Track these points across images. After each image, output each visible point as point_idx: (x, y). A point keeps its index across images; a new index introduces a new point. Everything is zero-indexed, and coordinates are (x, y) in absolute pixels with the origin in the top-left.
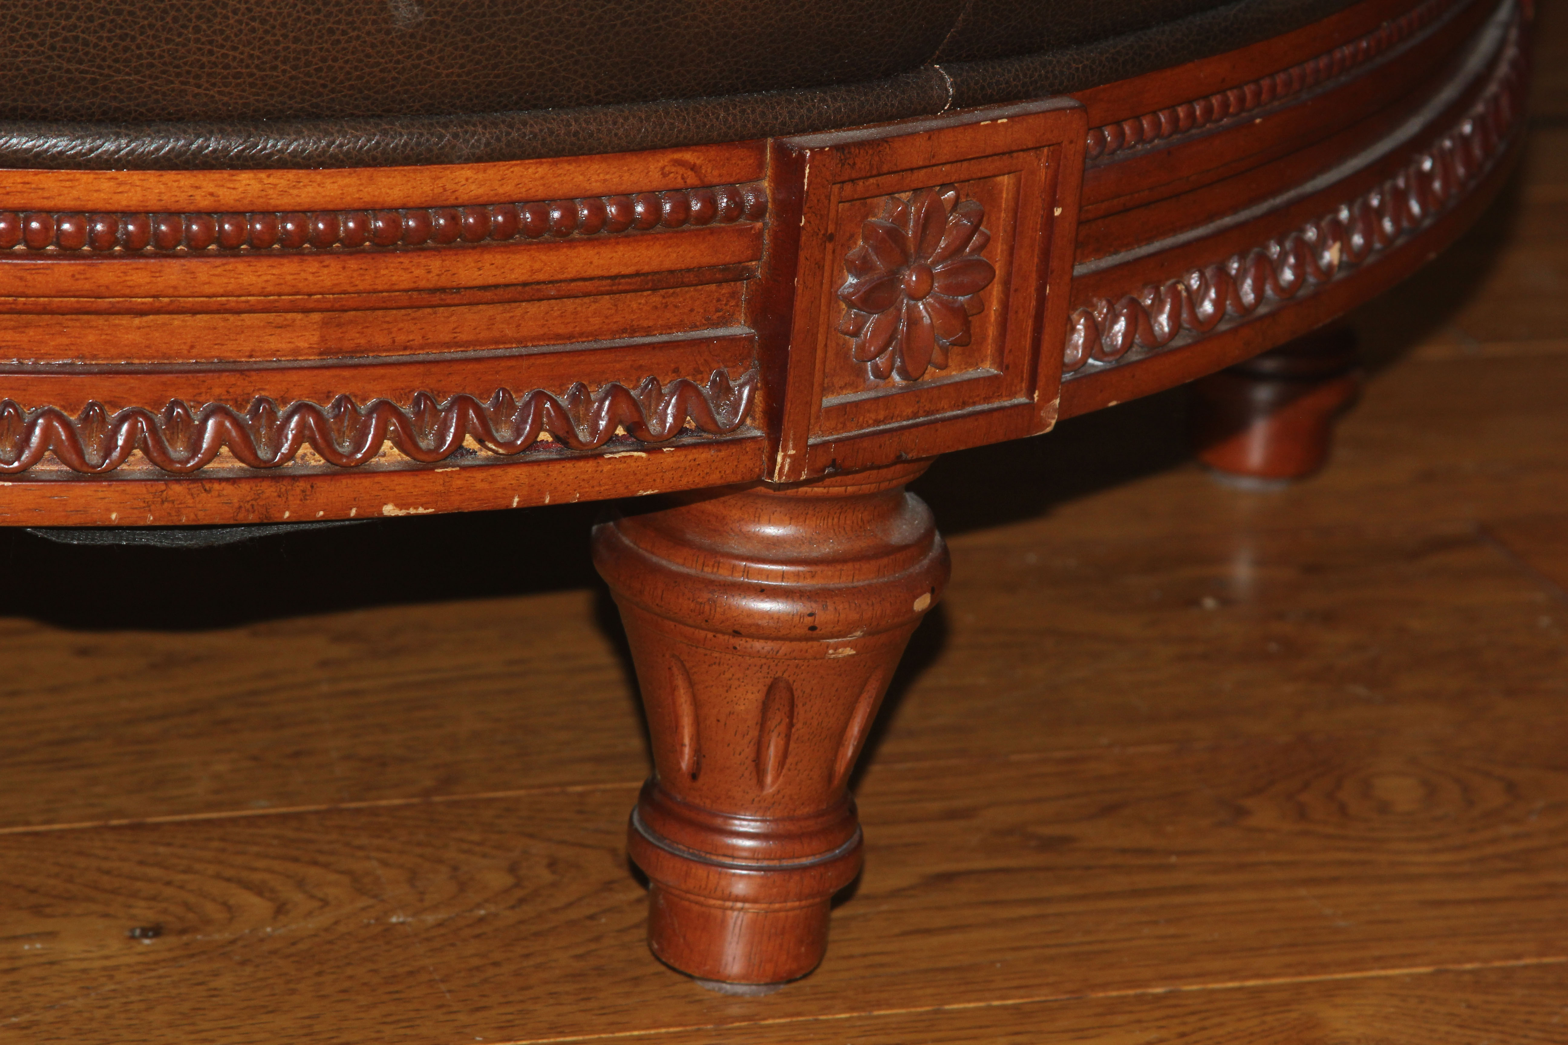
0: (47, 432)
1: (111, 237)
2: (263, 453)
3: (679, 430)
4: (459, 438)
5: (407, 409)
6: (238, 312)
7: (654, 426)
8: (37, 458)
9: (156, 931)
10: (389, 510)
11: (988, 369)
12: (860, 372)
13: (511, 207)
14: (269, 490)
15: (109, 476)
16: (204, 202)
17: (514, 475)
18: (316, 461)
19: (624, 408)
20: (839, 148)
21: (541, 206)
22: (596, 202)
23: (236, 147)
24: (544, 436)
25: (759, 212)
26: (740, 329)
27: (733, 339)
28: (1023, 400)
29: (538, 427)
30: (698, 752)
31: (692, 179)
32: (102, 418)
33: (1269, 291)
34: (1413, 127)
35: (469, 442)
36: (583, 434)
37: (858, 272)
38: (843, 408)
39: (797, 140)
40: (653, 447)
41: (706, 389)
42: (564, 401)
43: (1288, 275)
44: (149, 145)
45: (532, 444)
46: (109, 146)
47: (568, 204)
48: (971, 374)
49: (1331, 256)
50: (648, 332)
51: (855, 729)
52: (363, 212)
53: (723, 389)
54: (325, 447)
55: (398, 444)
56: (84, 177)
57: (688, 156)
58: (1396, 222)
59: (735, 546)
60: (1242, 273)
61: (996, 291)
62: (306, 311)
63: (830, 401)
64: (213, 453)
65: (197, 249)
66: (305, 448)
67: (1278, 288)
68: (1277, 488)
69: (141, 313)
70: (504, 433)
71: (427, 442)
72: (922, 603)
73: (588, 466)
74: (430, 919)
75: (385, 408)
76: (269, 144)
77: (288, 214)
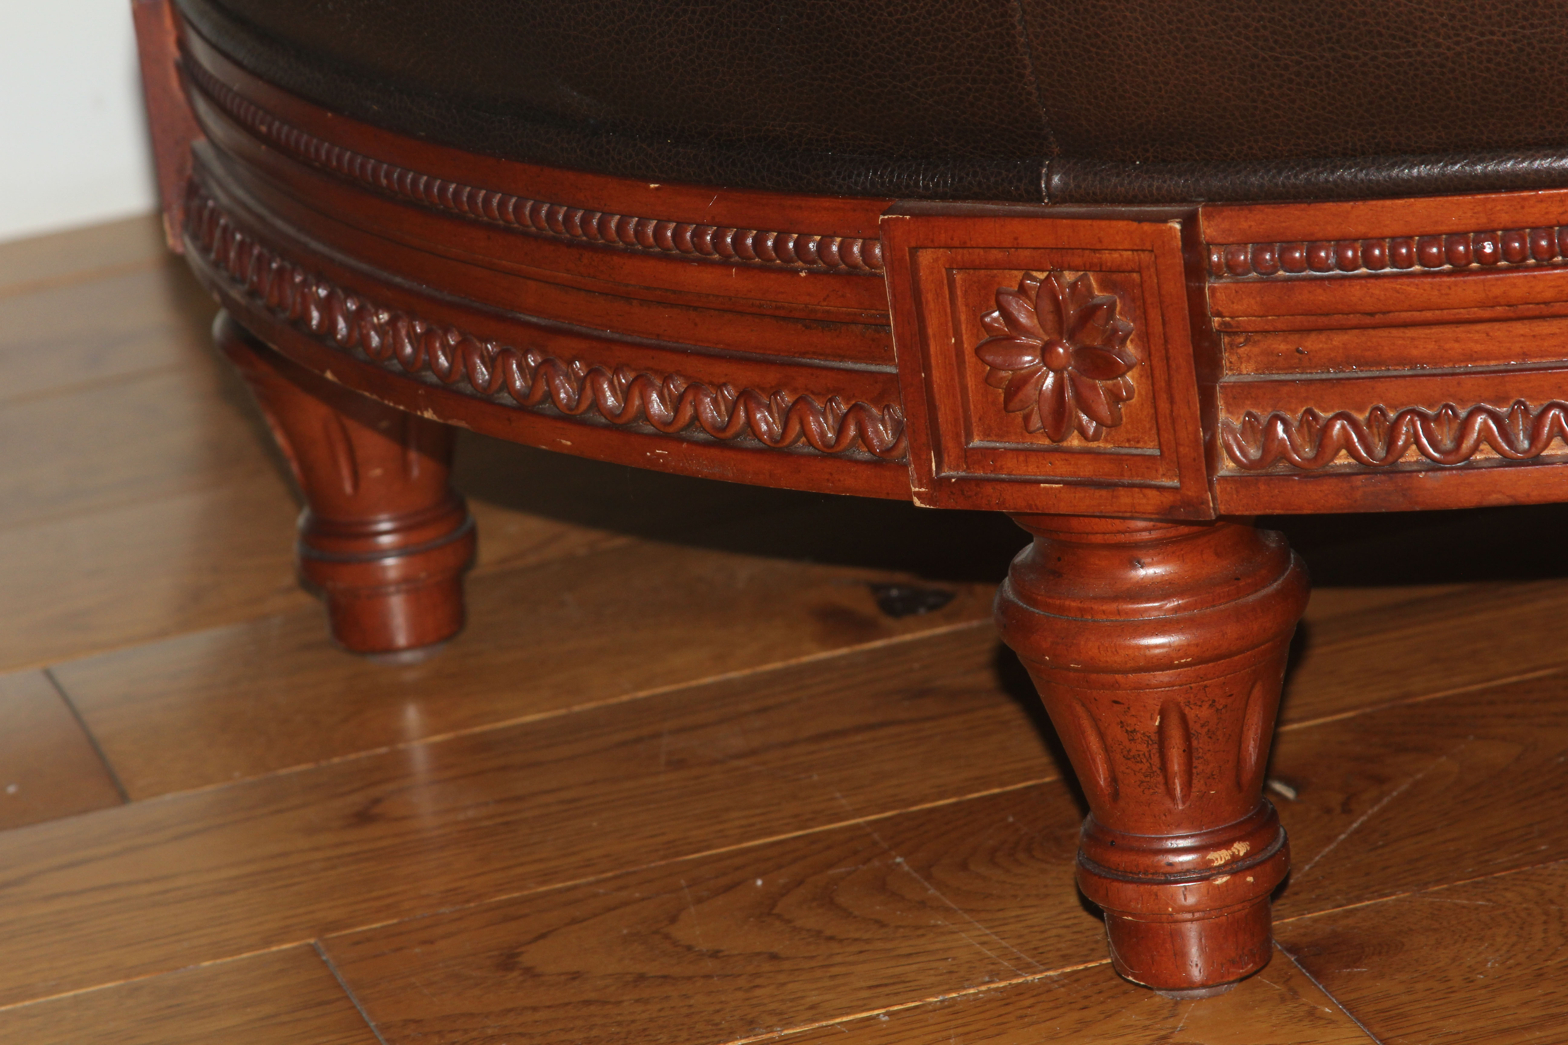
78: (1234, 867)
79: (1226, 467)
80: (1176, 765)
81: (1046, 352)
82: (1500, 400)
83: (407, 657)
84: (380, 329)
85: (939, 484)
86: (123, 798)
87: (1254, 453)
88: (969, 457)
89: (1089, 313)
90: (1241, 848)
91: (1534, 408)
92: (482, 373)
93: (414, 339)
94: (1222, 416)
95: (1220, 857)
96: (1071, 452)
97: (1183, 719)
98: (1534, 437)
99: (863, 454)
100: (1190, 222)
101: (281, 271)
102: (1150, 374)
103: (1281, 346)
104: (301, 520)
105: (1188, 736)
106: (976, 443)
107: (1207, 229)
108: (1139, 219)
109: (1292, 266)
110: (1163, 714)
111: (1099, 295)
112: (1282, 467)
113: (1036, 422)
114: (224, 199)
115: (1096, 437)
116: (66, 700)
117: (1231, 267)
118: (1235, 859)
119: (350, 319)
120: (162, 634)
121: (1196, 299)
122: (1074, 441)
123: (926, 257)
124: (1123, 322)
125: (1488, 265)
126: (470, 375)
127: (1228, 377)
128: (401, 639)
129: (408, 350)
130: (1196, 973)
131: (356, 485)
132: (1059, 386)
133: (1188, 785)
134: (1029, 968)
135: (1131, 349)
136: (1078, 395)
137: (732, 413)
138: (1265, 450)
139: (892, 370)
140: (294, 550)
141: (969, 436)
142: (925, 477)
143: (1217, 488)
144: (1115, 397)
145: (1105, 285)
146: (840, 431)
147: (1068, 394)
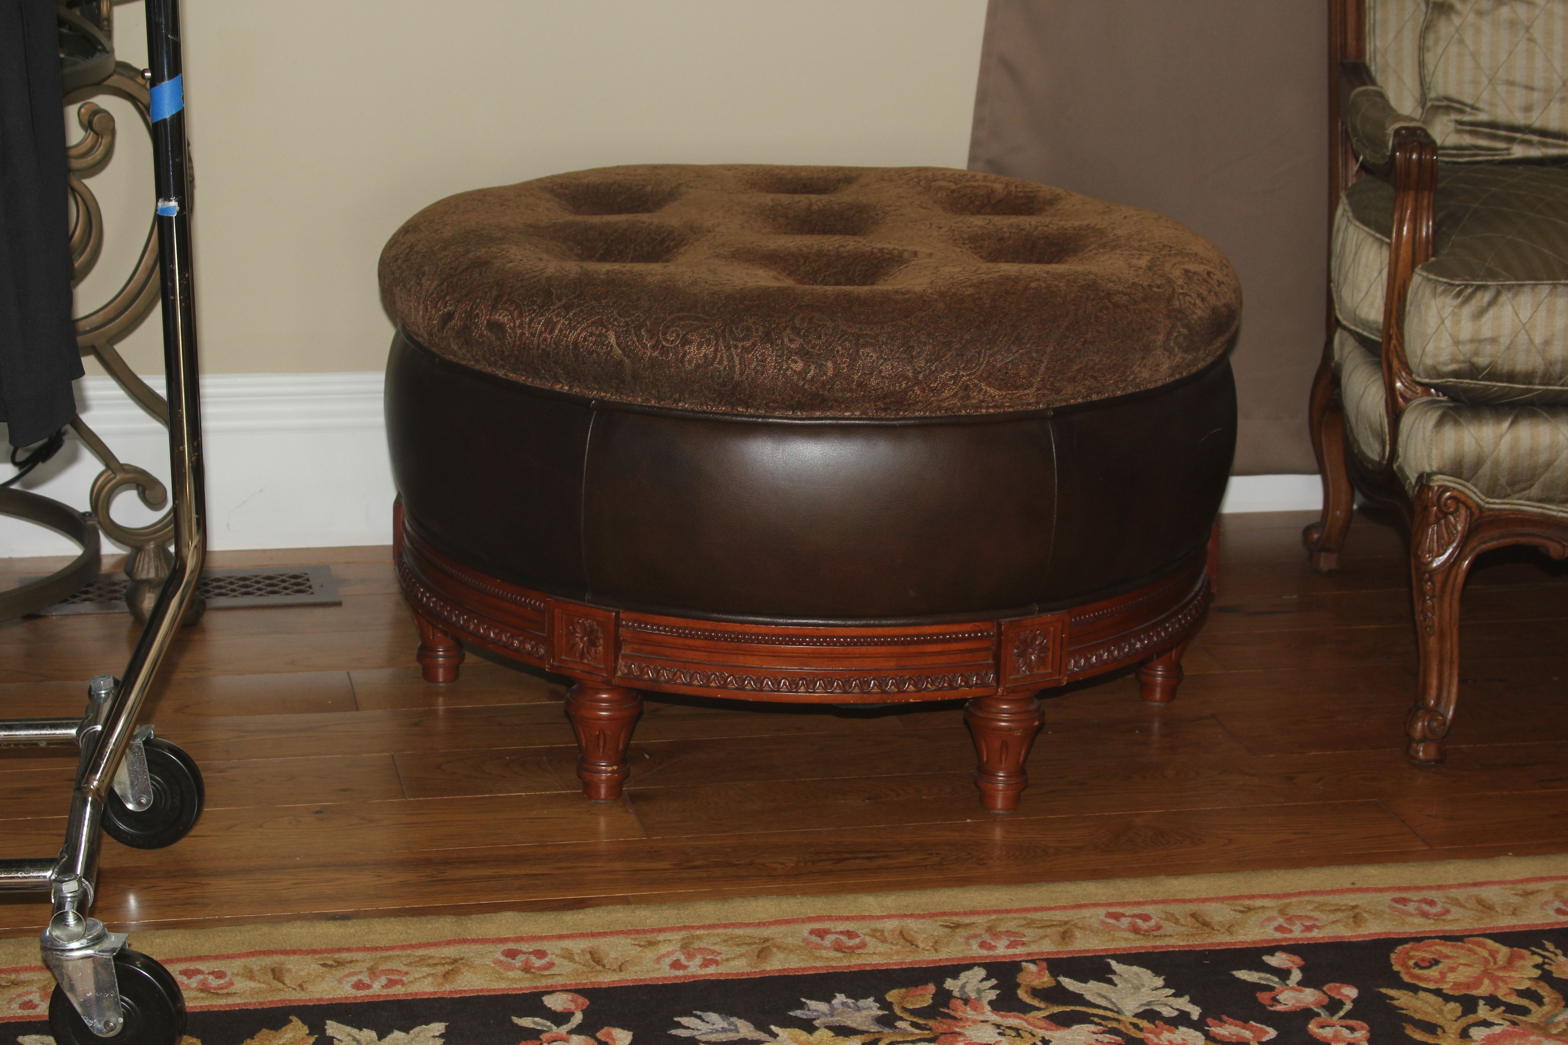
0: (838, 684)
1: (864, 642)
2: (884, 688)
3: (976, 683)
4: (927, 685)
5: (915, 679)
6: (878, 657)
7: (971, 683)
8: (835, 689)
9: (869, 799)
10: (911, 700)
11: (1050, 671)
12: (1019, 671)
13: (938, 635)
14: (885, 696)
15: (851, 693)
16: (870, 634)
17: (939, 693)
18: (896, 690)
19: (964, 679)
20: (1010, 622)
21: (944, 635)
22: (957, 634)
23: (877, 622)
24: (946, 685)
25: (993, 636)
26: (990, 661)
27: (988, 664)
28: (1057, 678)
29: (944, 683)
30: (988, 758)
31: (978, 629)
32: (849, 680)
33: (1121, 654)
34: (1163, 616)
35: (929, 685)
36: (954, 684)
37: (1017, 649)
38: (1014, 679)
39: (1001, 620)
40: (970, 687)
41: (983, 674)
42: (950, 676)
43: (1127, 650)
44: (857, 622)
45: (943, 686)
46: (872, 622)
47: (950, 634)
48: (1046, 671)
49: (1138, 646)
50: (969, 662)
51: (1023, 752)
52: (905, 636)
53: (986, 675)
54: (897, 686)
55: (913, 686)
56: (845, 629)
57: (977, 624)
58: (1157, 638)
59: (994, 710)
60: (1114, 650)
61: (1050, 653)
62: (893, 657)
63: (1012, 677)
64: (873, 688)
65: (869, 644)
66: (893, 687)
67: (1124, 653)
68: (1162, 705)
69: (858, 658)
70: (937, 684)
71: (919, 686)
72: (1036, 723)
73: (955, 691)
74: (932, 797)
75: (910, 679)
76: (884, 622)
77: (889, 637)
78: (613, 772)
79: (619, 674)
80: (601, 744)
81: (582, 638)
82: (685, 668)
83: (441, 685)
84: (433, 602)
85: (552, 666)
86: (357, 709)
87: (626, 671)
88: (562, 661)
89: (592, 631)
90: (615, 768)
91: (692, 672)
92: (454, 619)
93: (440, 606)
94: (620, 661)
95: (610, 769)
96: (584, 664)
97: (604, 733)
98: (691, 679)
99: (537, 656)
100: (618, 614)
101: (414, 582)
102: (604, 648)
103: (636, 647)
104: (419, 644)
105: (605, 739)
106: (563, 657)
107: (622, 615)
108: (605, 610)
109: (641, 628)
110: (599, 731)
111: (595, 627)
112: (632, 676)
113: (577, 655)
114: (406, 560)
115: (590, 661)
116: (351, 681)
117: (627, 626)
118: (613, 770)
119: (427, 598)
120: (381, 667)
121: (617, 631)
122: (586, 661)
123: (557, 610)
124: (600, 635)
125: (686, 636)
126: (451, 618)
127: (623, 652)
128: (441, 680)
129: (439, 609)
130: (603, 796)
131: (433, 638)
132: (583, 647)
133: (604, 750)
134: (564, 790)
135: (601, 641)
136: (587, 651)
137: (509, 639)
138: (629, 671)
139: (545, 635)
140: (416, 652)
141: (562, 656)
142: (549, 663)
143: (616, 679)
144: (596, 652)
145: (598, 625)
146: (532, 648)
147: (585, 650)
